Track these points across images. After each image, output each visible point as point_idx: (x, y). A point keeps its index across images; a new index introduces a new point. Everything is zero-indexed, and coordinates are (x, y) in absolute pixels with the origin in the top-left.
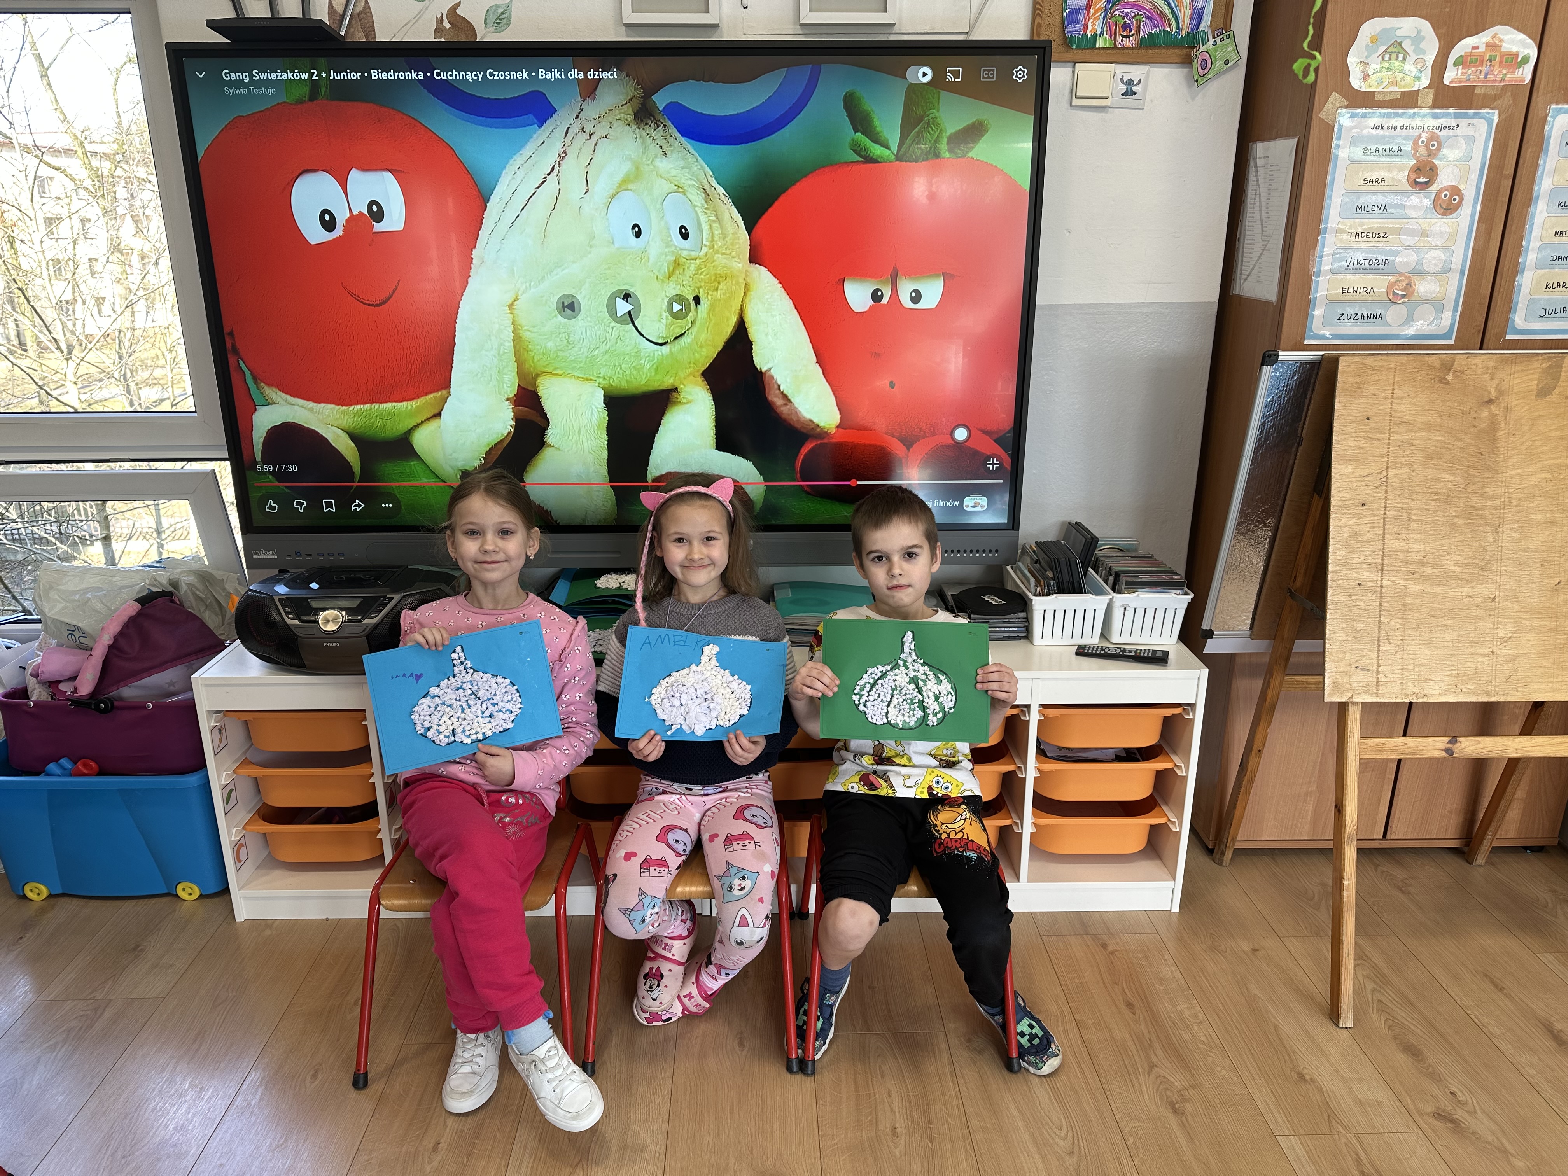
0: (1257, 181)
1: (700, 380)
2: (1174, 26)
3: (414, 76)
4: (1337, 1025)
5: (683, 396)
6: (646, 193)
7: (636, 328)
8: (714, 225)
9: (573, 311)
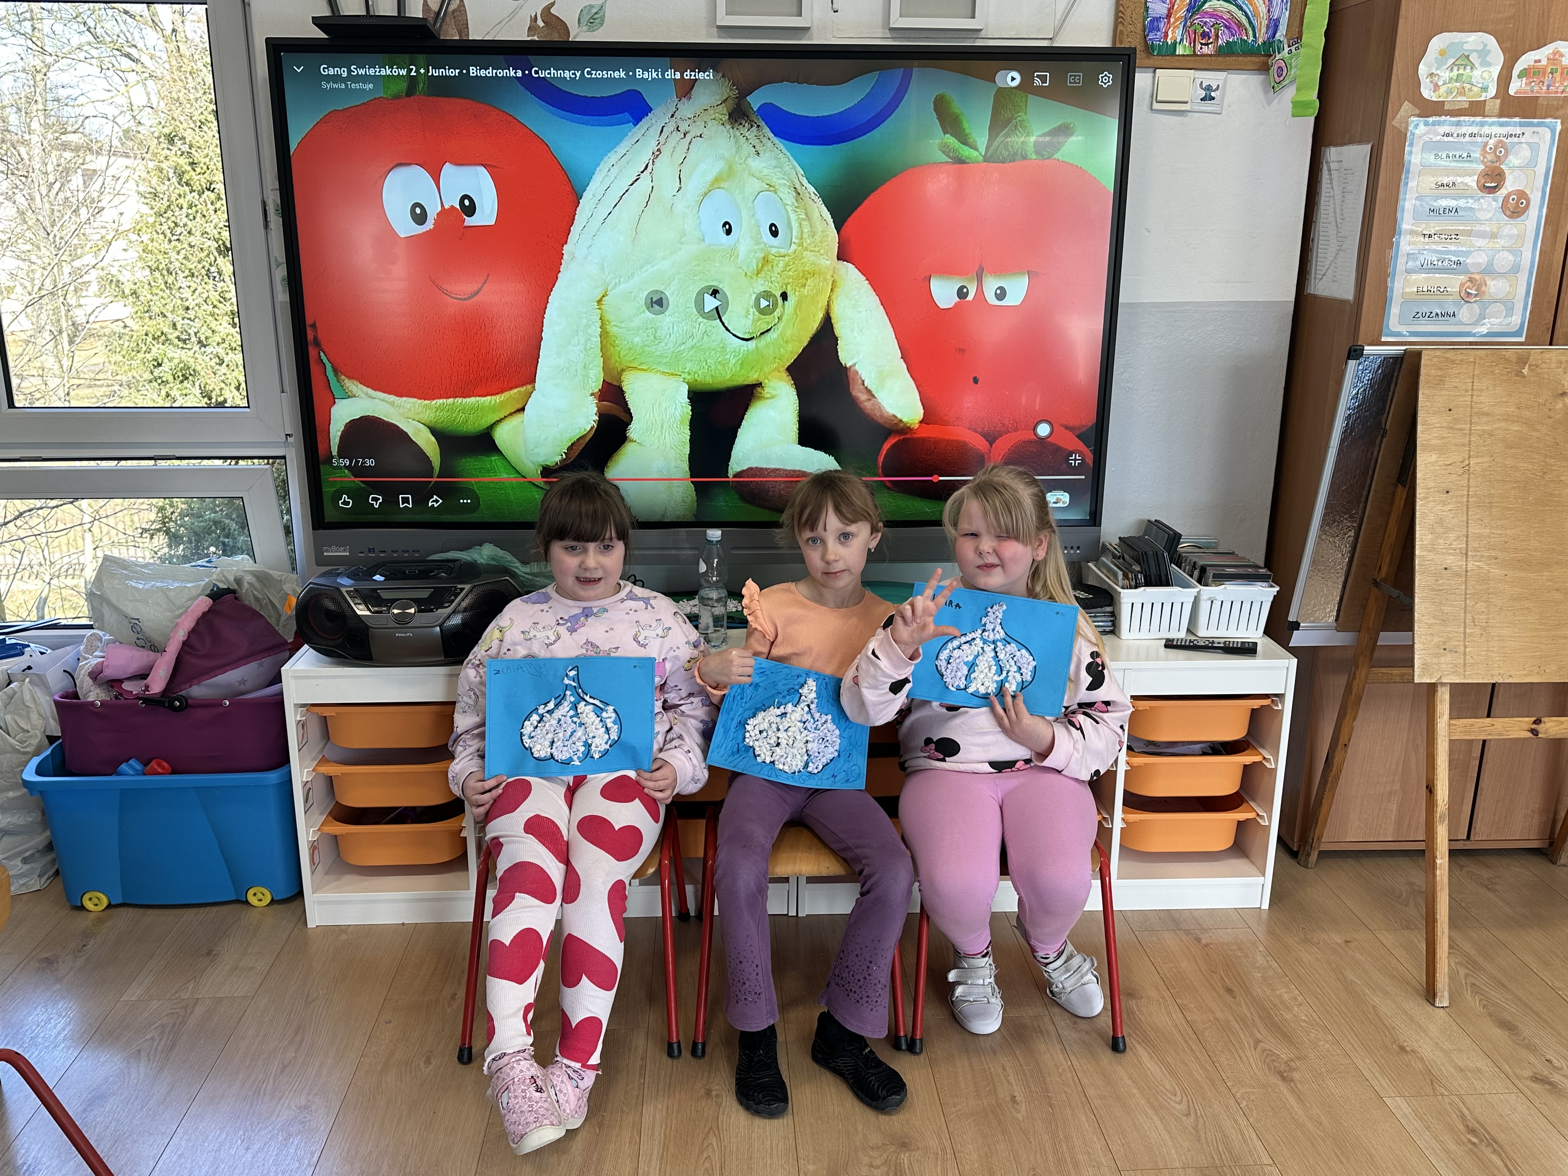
0: (1331, 183)
1: (785, 375)
2: (1251, 35)
3: (512, 73)
4: (1433, 1005)
5: (767, 391)
6: (737, 191)
7: (723, 324)
8: (804, 223)
9: (662, 306)
